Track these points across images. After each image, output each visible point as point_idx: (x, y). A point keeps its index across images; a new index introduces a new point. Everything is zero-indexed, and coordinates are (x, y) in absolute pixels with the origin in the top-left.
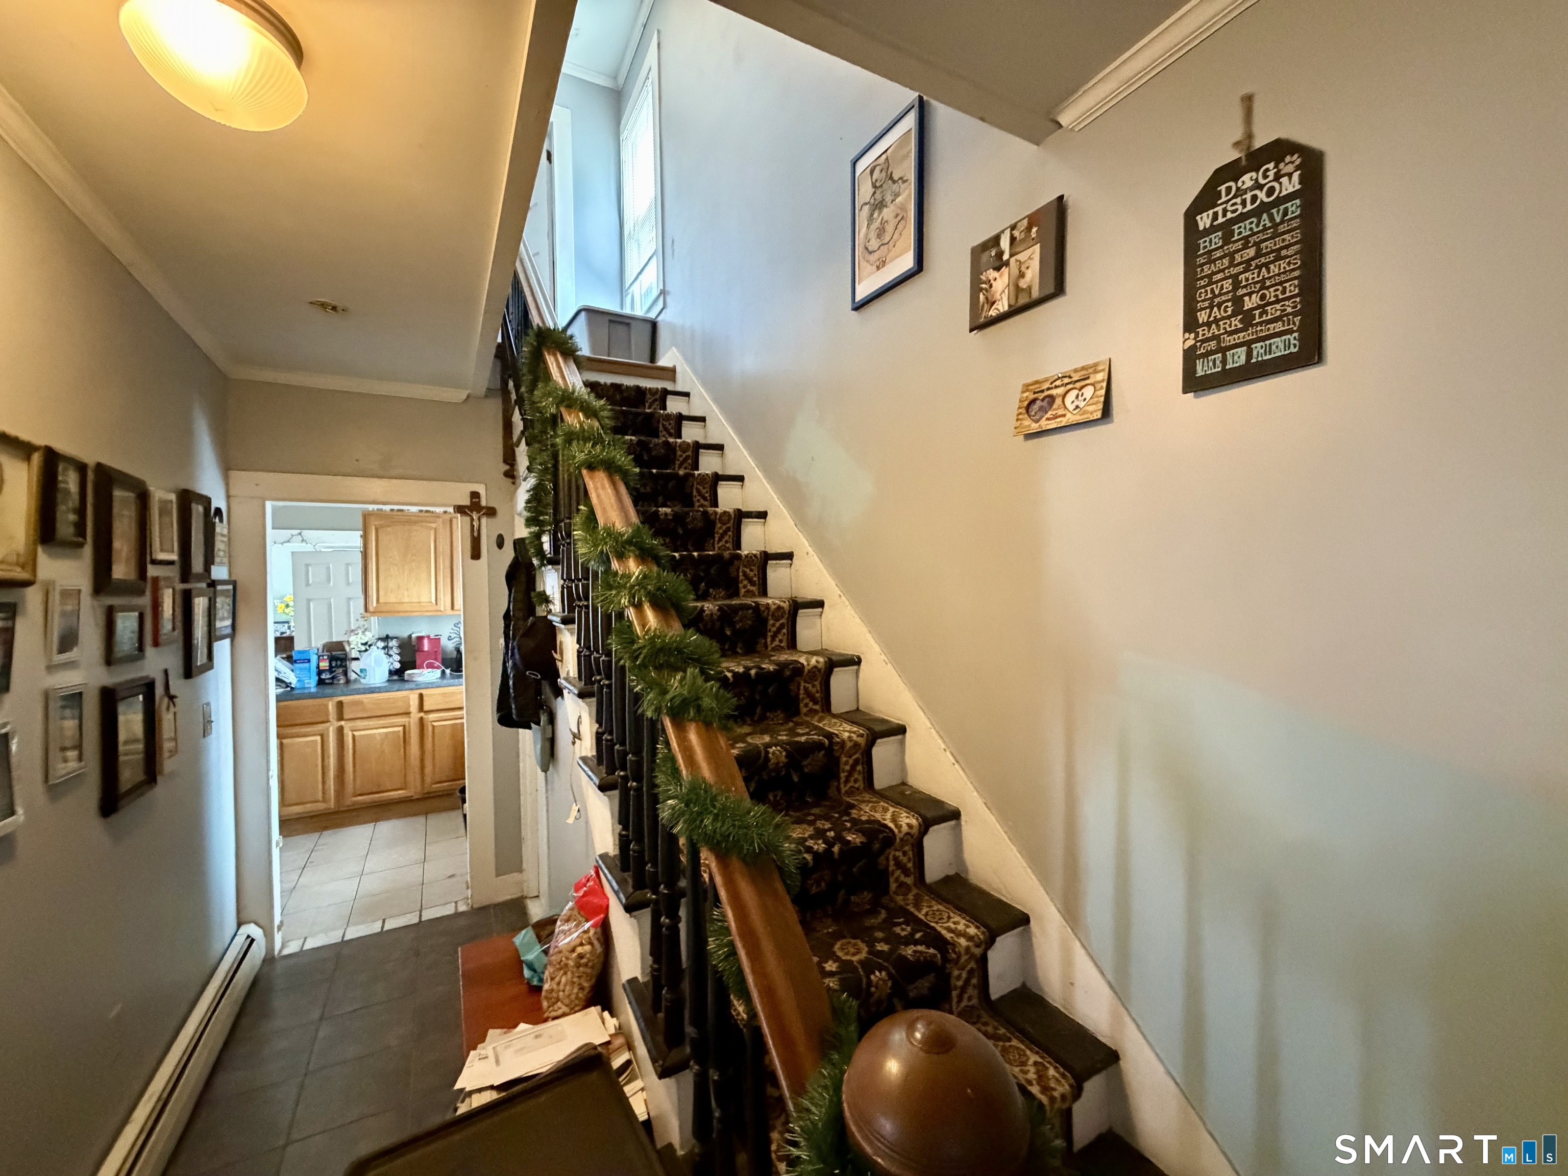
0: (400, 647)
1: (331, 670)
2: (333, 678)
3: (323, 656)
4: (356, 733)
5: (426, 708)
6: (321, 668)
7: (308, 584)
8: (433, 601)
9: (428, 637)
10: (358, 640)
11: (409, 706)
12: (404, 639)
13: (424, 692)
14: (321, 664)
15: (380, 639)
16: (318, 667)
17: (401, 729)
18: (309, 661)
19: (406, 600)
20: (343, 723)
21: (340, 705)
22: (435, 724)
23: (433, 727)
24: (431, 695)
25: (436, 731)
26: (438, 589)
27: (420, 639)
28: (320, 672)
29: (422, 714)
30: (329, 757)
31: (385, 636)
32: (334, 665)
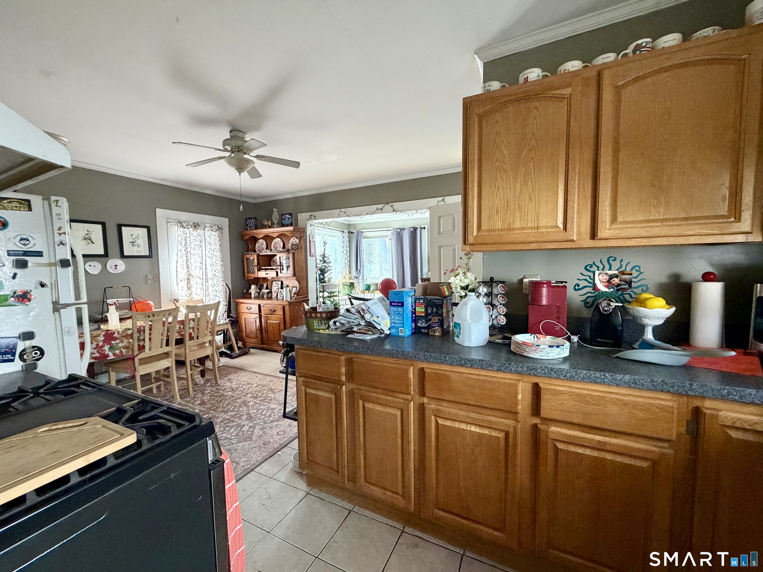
1: (427, 317)
2: (428, 328)
6: (417, 314)
7: (439, 233)
9: (548, 283)
13: (544, 383)
14: (418, 309)
16: (414, 312)
20: (425, 400)
21: (422, 373)
22: (560, 446)
23: (557, 449)
24: (556, 393)
25: (561, 456)
26: (569, 203)
27: (536, 285)
28: (415, 320)
29: (536, 421)
30: (408, 443)
32: (429, 311)
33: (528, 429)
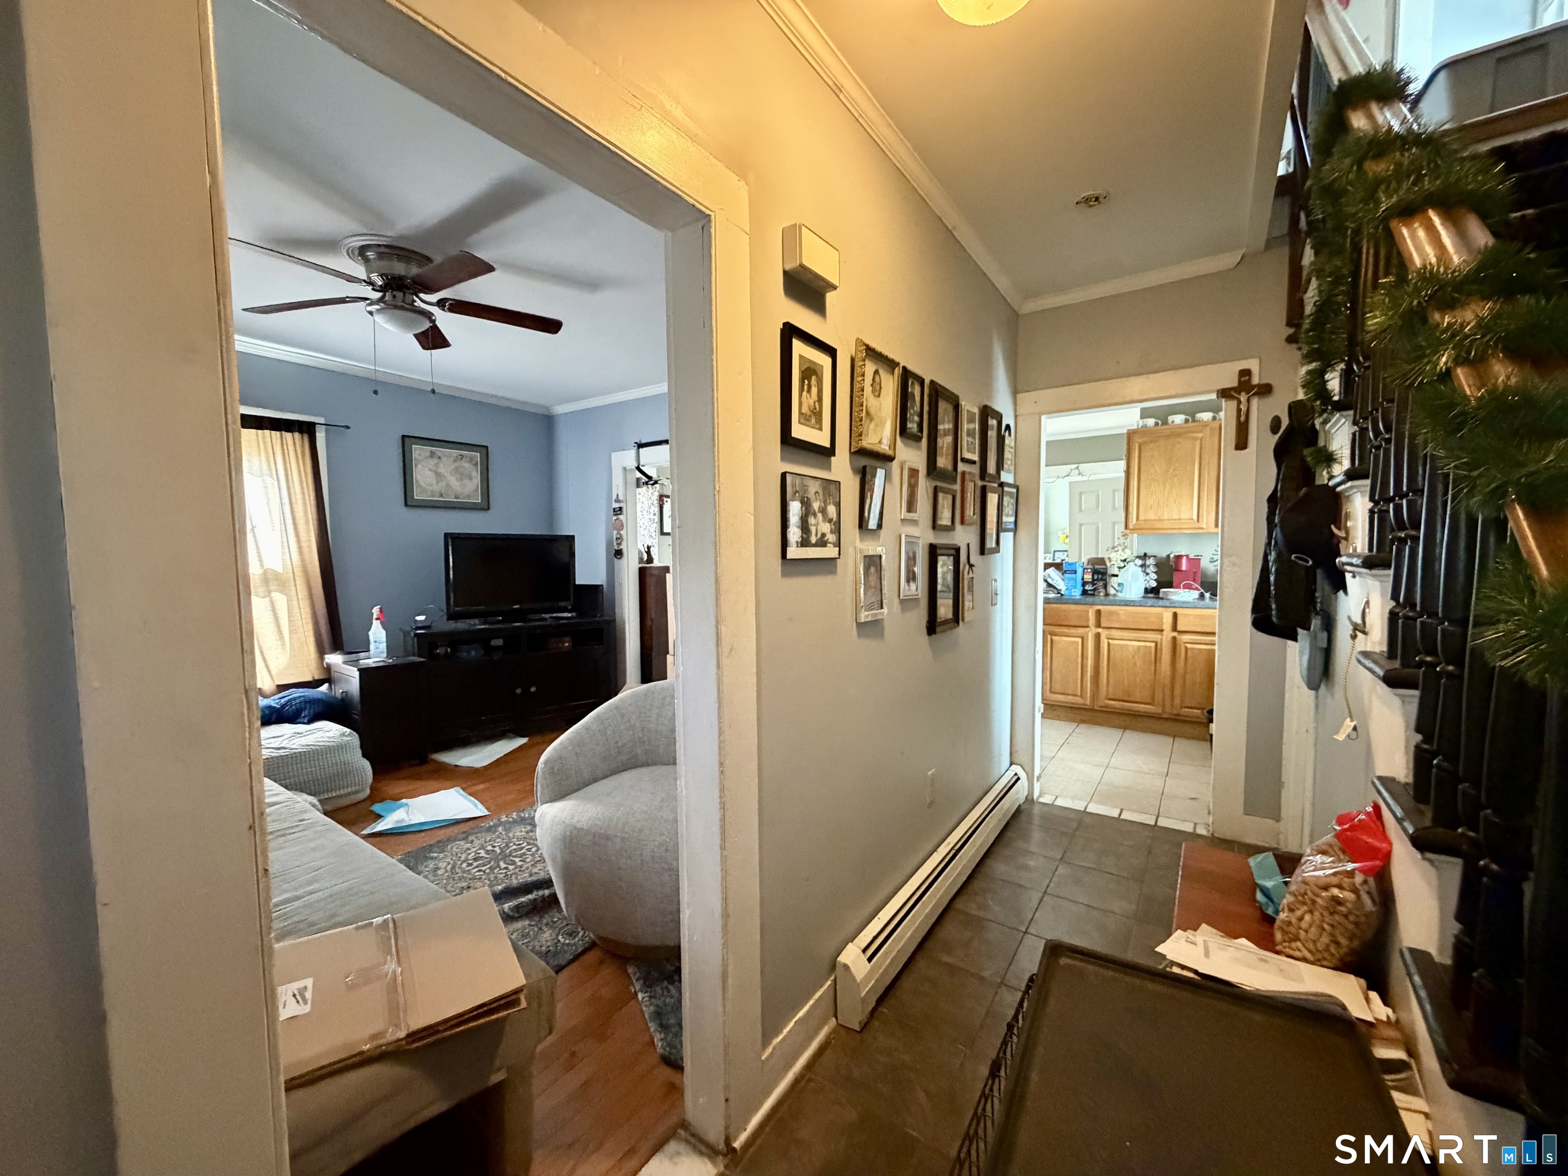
0: (1156, 565)
1: (1093, 582)
2: (1094, 590)
3: (1087, 569)
4: (1111, 641)
5: (1179, 628)
6: (1085, 580)
7: (1081, 510)
8: (1195, 517)
9: (1187, 556)
10: (1118, 556)
11: (1162, 623)
12: (1162, 558)
13: (1178, 611)
14: (1086, 576)
15: (1139, 557)
16: (1083, 579)
17: (1153, 645)
18: (1076, 572)
19: (1166, 517)
20: (1100, 630)
21: (1099, 613)
22: (1189, 646)
23: (1186, 648)
24: (1186, 615)
25: (1190, 653)
26: (1201, 504)
27: (1178, 558)
28: (1084, 584)
29: (1175, 634)
30: (1087, 659)
31: (1143, 554)
32: (1096, 578)
33: (1169, 639)
